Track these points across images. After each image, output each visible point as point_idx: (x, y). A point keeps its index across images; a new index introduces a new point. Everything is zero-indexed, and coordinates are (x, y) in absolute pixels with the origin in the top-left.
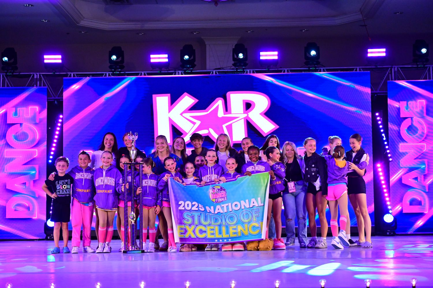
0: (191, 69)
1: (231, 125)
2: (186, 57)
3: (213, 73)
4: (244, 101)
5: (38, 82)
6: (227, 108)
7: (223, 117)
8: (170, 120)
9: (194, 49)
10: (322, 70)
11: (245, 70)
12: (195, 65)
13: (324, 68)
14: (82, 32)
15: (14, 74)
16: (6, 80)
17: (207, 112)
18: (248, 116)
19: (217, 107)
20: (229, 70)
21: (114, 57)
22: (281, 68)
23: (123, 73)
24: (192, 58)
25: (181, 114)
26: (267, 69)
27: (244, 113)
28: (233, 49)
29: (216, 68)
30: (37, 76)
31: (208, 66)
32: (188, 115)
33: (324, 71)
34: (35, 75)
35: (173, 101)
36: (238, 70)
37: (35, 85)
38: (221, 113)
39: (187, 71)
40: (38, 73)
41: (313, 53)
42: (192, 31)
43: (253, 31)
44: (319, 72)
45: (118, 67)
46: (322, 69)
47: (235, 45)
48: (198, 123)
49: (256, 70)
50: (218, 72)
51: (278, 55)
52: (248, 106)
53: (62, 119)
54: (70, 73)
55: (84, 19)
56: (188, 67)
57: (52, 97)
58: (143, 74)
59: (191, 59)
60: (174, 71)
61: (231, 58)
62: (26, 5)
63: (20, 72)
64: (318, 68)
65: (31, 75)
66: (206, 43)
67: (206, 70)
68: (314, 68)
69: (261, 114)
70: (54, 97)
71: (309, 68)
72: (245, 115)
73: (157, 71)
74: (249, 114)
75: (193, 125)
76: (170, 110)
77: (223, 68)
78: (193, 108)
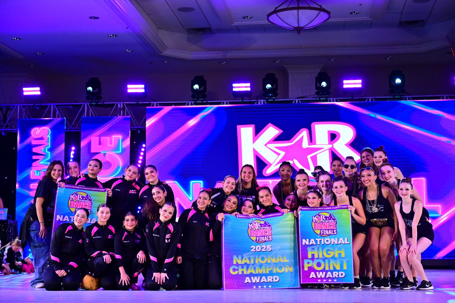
0: (273, 98)
1: (316, 156)
2: (269, 86)
3: (295, 101)
4: (329, 131)
5: (122, 111)
6: (311, 139)
7: (307, 148)
8: (254, 151)
9: (276, 77)
10: (407, 99)
11: (328, 99)
12: (278, 94)
13: (409, 96)
14: (164, 62)
15: (98, 103)
16: (91, 110)
17: (292, 142)
18: (333, 147)
19: (302, 138)
20: (312, 99)
21: (196, 87)
22: (365, 96)
23: (205, 102)
24: (275, 86)
25: (266, 145)
26: (350, 98)
27: (329, 144)
28: (316, 77)
29: (298, 96)
30: (121, 106)
31: (290, 95)
32: (272, 146)
33: (409, 99)
34: (119, 105)
35: (257, 132)
36: (321, 99)
37: (119, 115)
38: (305, 144)
39: (269, 100)
40: (121, 103)
41: (398, 81)
42: (274, 59)
43: (336, 60)
44: (404, 100)
45: (200, 96)
46: (407, 97)
47: (318, 73)
48: (283, 153)
49: (339, 98)
50: (301, 101)
51: (362, 83)
52: (333, 137)
53: (145, 148)
54: (153, 102)
55: (167, 49)
56: (270, 96)
57: (135, 126)
58: (225, 103)
59: (273, 88)
60: (256, 100)
61: (314, 87)
62: (111, 35)
63: (104, 102)
64: (403, 96)
65: (115, 104)
66: (289, 72)
67: (288, 98)
68: (399, 96)
69: (346, 145)
70: (137, 126)
71: (394, 96)
72: (330, 146)
73: (239, 100)
74: (334, 144)
75: (277, 156)
76: (254, 141)
77: (305, 97)
78: (277, 139)
